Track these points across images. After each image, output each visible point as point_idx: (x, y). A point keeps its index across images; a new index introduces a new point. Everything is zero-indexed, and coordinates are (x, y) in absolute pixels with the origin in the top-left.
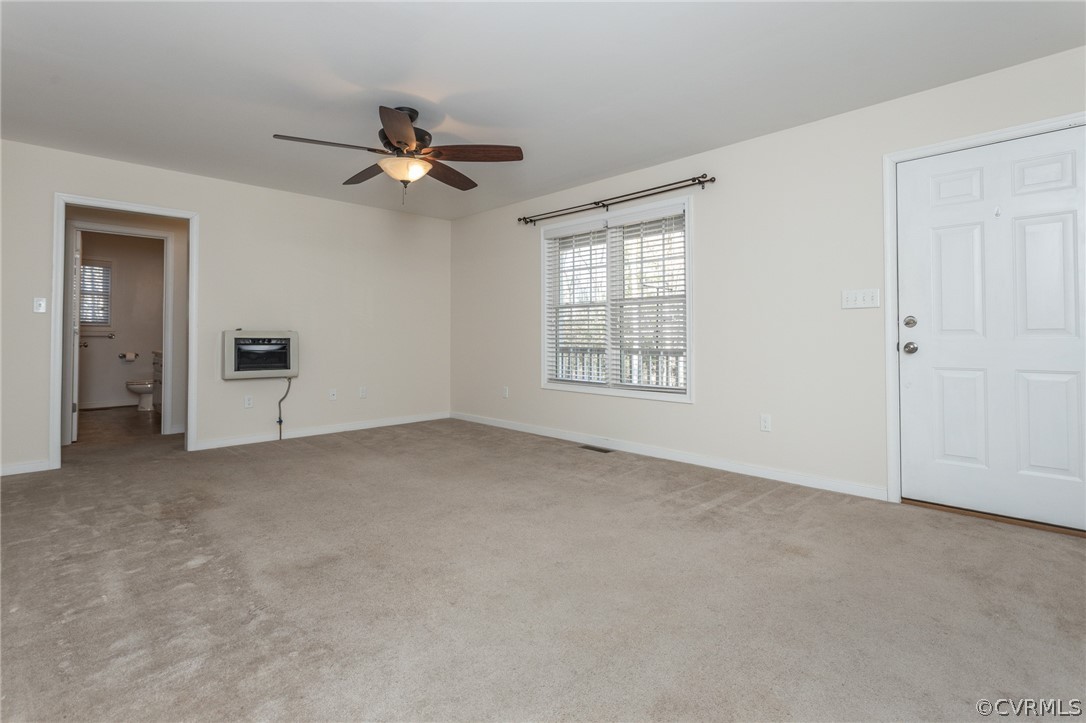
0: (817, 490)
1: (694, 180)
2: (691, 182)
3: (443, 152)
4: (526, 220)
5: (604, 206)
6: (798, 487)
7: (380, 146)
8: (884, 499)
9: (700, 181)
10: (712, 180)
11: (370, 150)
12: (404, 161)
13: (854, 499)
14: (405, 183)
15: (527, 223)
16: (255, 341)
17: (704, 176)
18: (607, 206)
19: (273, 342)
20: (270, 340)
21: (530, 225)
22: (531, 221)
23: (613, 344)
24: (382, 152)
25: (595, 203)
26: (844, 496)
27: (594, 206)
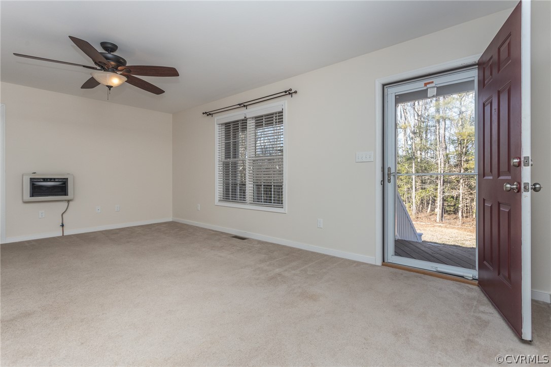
0: (343, 259)
1: (286, 92)
2: (284, 94)
3: (132, 70)
4: (209, 114)
5: (244, 106)
6: (334, 257)
7: (93, 64)
8: (374, 263)
9: (289, 93)
10: (296, 92)
11: (84, 66)
12: (108, 74)
13: (359, 264)
14: (110, 87)
15: (208, 115)
16: (45, 180)
17: (291, 90)
18: (246, 106)
19: (56, 180)
20: (54, 179)
21: (210, 116)
22: (210, 114)
23: (249, 181)
24: (96, 69)
25: (239, 104)
26: (355, 262)
27: (238, 106)
